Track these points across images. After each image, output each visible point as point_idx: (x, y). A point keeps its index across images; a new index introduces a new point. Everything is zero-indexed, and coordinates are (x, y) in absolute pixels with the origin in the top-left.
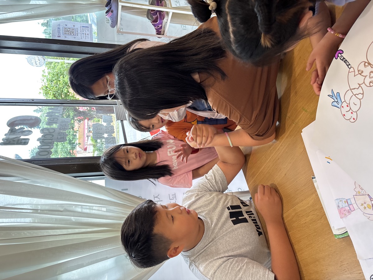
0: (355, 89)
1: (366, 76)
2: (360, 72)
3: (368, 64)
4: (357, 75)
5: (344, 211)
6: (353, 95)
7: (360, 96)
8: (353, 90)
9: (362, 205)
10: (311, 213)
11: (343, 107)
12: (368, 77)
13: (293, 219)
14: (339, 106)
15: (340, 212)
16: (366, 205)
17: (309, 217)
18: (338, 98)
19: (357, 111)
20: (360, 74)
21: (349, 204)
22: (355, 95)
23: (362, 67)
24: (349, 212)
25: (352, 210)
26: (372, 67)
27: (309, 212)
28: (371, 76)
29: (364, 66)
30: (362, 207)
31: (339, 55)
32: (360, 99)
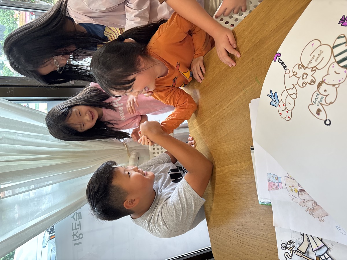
0: (290, 89)
1: (299, 78)
2: (294, 74)
3: (302, 66)
4: (291, 76)
5: (273, 185)
6: (288, 95)
7: (294, 96)
8: (289, 90)
9: (290, 187)
10: (243, 175)
11: (280, 106)
12: (301, 78)
13: (226, 175)
14: (276, 105)
15: (269, 185)
16: (293, 188)
17: (240, 178)
18: (276, 97)
19: (292, 110)
20: (295, 76)
21: (279, 181)
22: (290, 95)
23: (296, 69)
24: (277, 187)
25: (280, 187)
26: (305, 69)
27: (242, 174)
28: (304, 78)
29: (298, 68)
30: (289, 189)
31: (278, 58)
32: (294, 99)
